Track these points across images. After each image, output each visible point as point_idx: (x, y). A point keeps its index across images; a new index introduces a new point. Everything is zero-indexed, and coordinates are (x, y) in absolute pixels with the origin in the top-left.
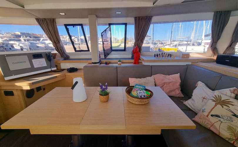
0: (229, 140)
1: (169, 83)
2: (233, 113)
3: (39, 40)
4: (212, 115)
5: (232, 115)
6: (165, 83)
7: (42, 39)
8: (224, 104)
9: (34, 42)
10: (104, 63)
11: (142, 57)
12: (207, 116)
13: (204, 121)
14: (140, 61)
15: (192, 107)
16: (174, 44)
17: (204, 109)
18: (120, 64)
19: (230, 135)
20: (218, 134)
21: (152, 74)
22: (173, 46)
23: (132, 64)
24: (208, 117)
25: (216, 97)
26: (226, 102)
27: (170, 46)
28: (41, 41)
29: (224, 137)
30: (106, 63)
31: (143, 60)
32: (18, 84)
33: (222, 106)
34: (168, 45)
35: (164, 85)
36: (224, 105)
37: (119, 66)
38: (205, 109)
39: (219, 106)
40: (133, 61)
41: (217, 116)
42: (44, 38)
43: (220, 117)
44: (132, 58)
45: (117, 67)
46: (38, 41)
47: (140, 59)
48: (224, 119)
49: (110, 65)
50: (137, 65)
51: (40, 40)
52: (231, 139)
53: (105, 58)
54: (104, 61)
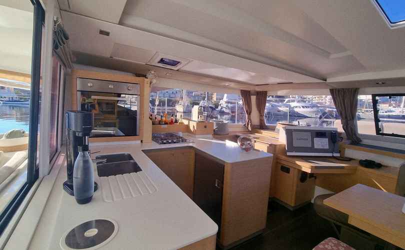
7: (287, 100)
9: (276, 104)
28: (285, 102)
42: (290, 98)
46: (280, 103)
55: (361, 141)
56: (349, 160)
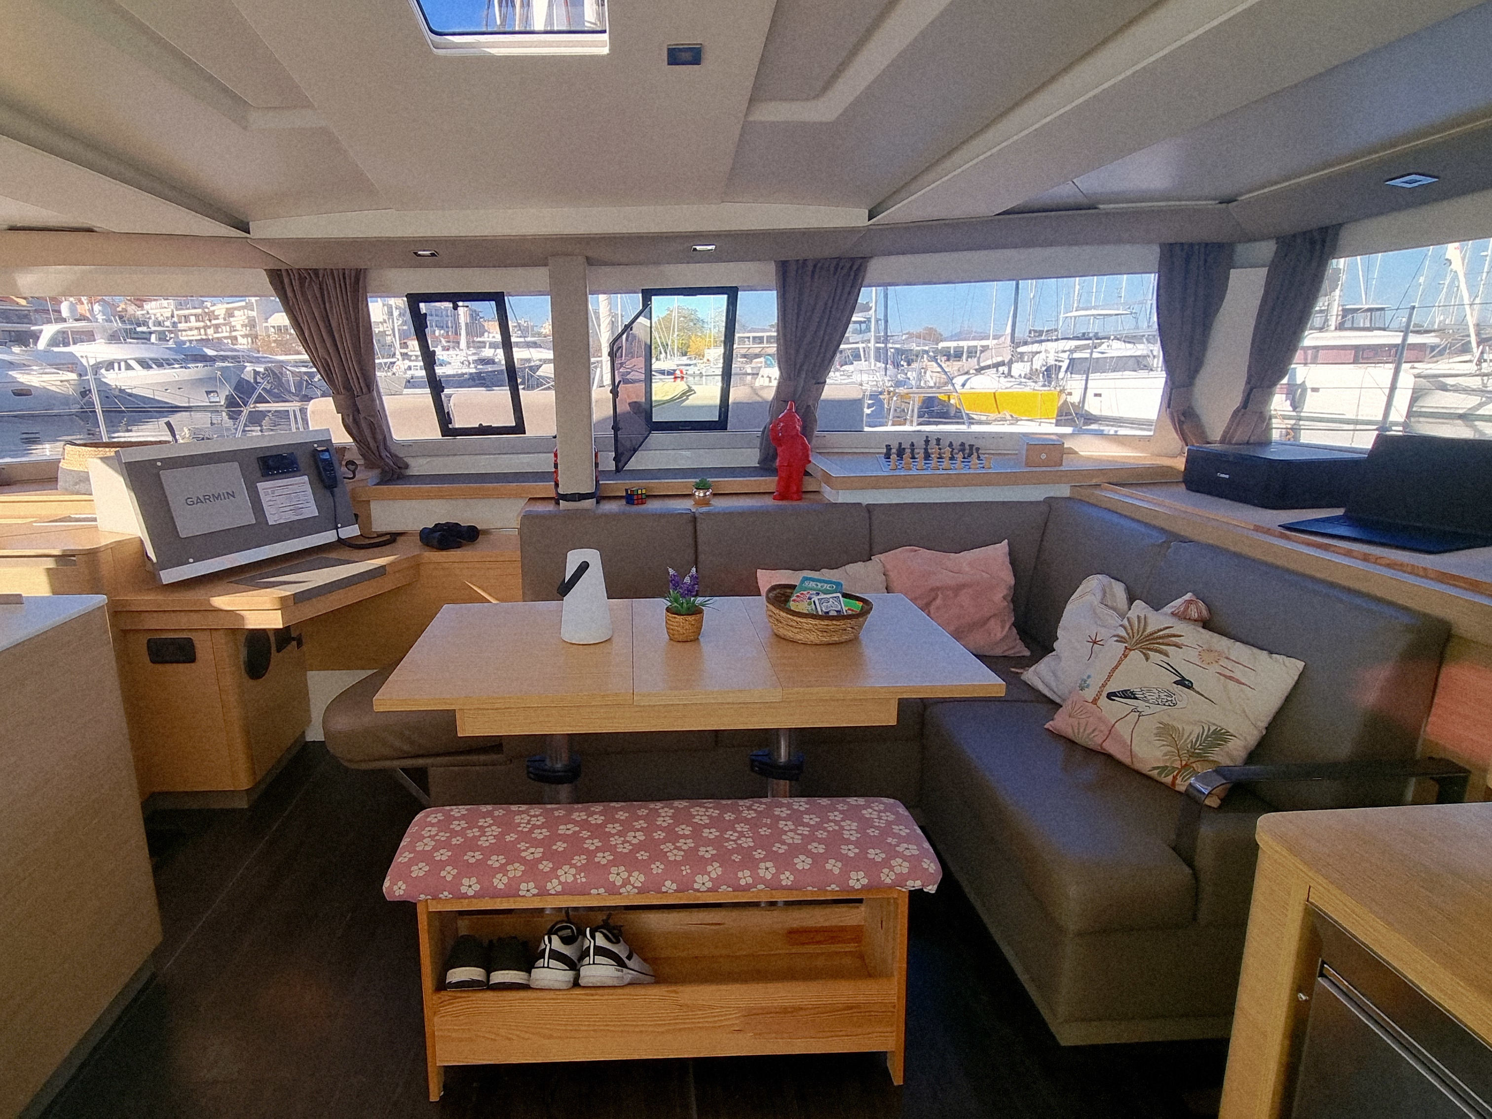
0: (1160, 774)
1: (958, 589)
2: (1177, 673)
3: (25, 339)
4: (1110, 696)
5: (1175, 683)
6: (935, 589)
7: (48, 331)
8: (1152, 646)
10: (621, 497)
11: (818, 463)
12: (1095, 701)
13: (1083, 722)
14: (809, 485)
15: (1051, 690)
16: (1038, 363)
17: (1085, 678)
18: (707, 504)
19: (1165, 755)
20: (1126, 760)
21: (875, 550)
22: (1032, 376)
23: (769, 501)
24: (1099, 703)
25: (1131, 625)
26: (1160, 638)
27: (1009, 375)
28: (42, 344)
29: (1145, 769)
30: (631, 498)
31: (827, 478)
32: (222, 602)
33: (1145, 654)
34: (997, 365)
35: (934, 599)
36: (1150, 649)
37: (704, 509)
38: (1089, 677)
39: (1136, 656)
40: (770, 483)
41: (1127, 694)
42: (64, 320)
43: (1136, 698)
44: (766, 466)
45: (694, 519)
46: (16, 349)
47: (807, 474)
48: (1147, 701)
49: (654, 506)
50: (795, 503)
51: (36, 336)
52: (1167, 767)
53: (618, 470)
54: (619, 486)
55: (407, 466)
56: (391, 539)
